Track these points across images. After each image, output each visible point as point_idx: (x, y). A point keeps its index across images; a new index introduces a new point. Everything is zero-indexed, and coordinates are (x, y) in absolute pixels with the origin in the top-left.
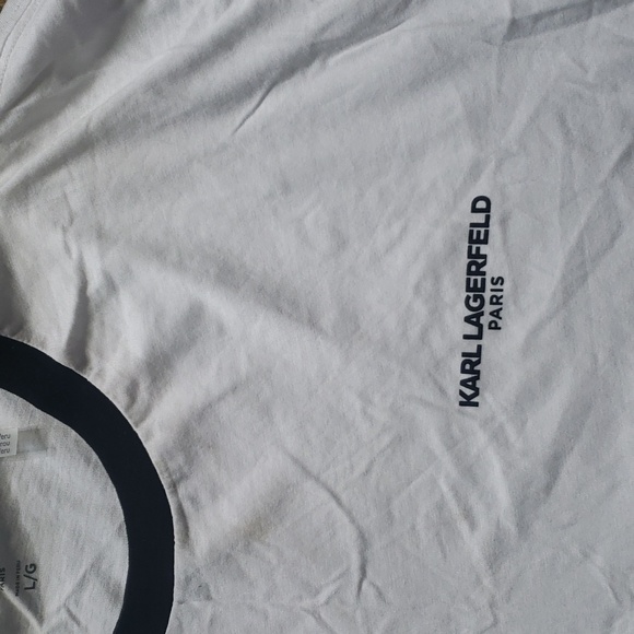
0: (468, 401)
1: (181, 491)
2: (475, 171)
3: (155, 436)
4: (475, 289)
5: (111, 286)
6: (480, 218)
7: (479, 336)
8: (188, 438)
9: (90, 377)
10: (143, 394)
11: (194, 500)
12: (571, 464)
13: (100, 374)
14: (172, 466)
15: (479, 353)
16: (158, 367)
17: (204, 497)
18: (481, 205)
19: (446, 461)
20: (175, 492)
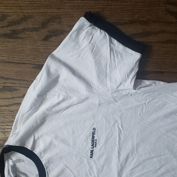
0: (91, 157)
1: (48, 169)
2: (93, 124)
3: (44, 161)
4: (93, 141)
5: (39, 138)
6: (94, 131)
7: (93, 148)
8: (49, 162)
9: (34, 152)
10: (42, 154)
11: (49, 171)
12: (105, 167)
13: (36, 151)
14: (46, 165)
15: (93, 150)
16: (45, 151)
17: (51, 170)
18: (94, 129)
19: (88, 166)
20: (47, 169)
